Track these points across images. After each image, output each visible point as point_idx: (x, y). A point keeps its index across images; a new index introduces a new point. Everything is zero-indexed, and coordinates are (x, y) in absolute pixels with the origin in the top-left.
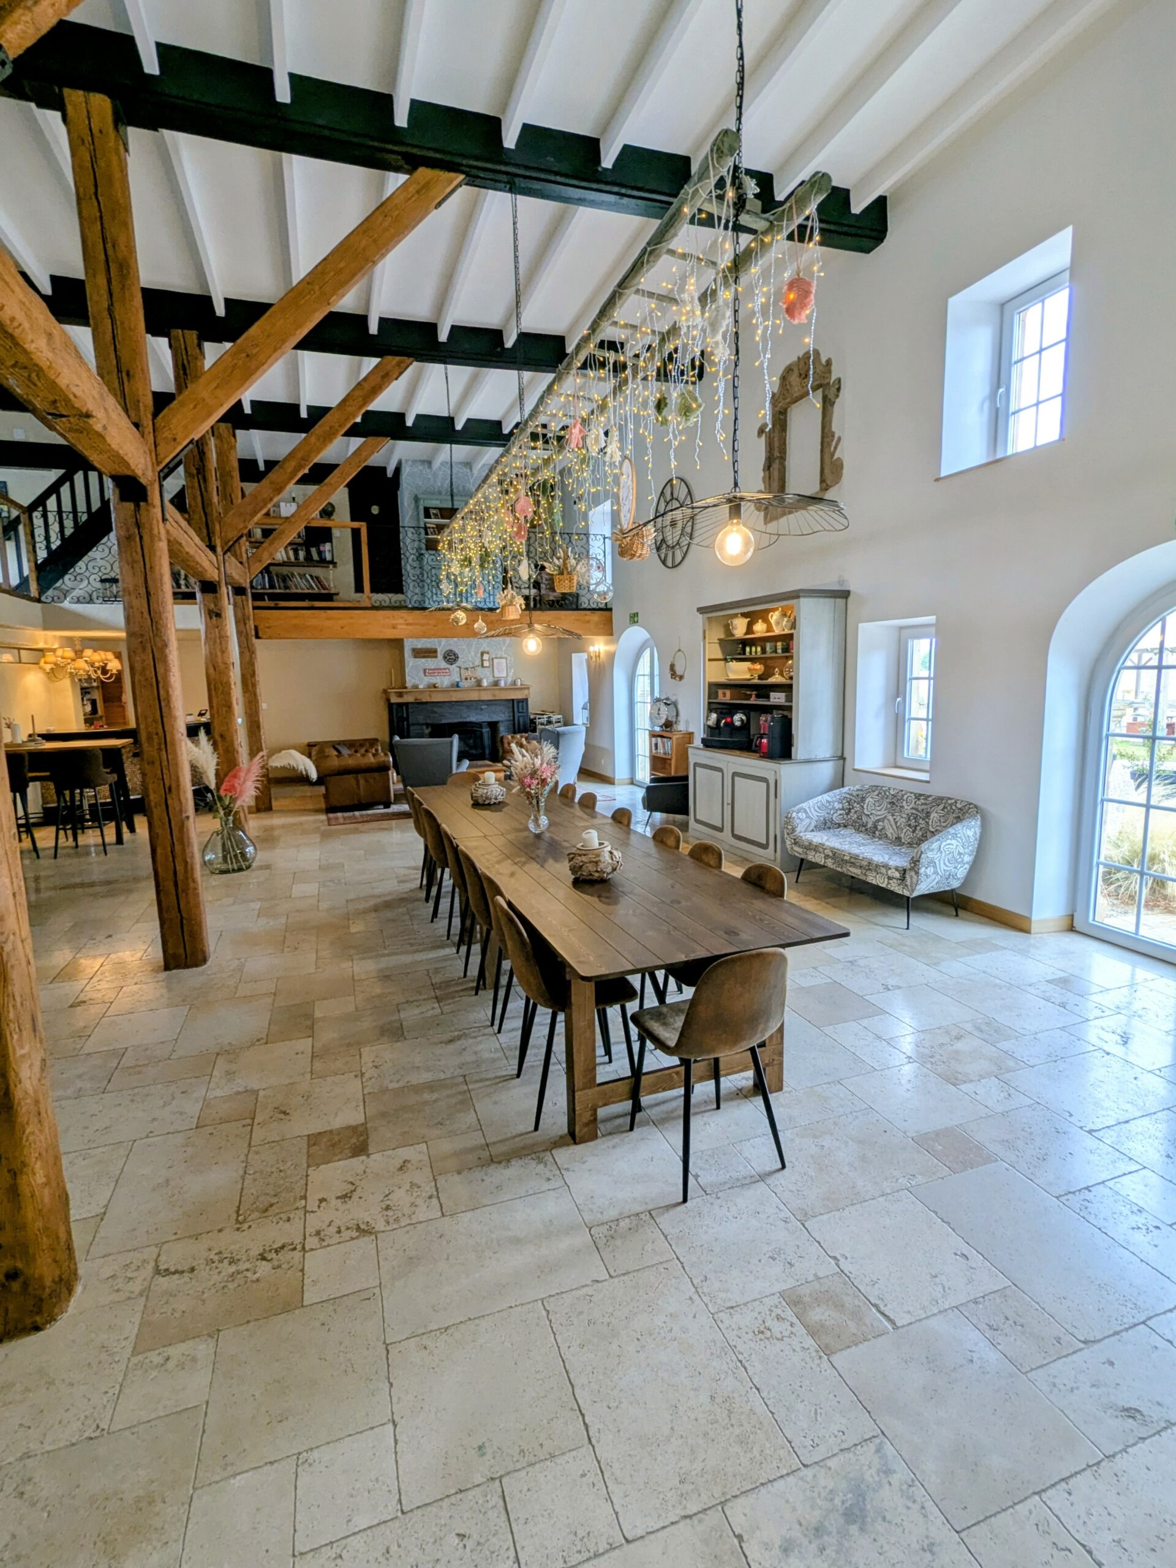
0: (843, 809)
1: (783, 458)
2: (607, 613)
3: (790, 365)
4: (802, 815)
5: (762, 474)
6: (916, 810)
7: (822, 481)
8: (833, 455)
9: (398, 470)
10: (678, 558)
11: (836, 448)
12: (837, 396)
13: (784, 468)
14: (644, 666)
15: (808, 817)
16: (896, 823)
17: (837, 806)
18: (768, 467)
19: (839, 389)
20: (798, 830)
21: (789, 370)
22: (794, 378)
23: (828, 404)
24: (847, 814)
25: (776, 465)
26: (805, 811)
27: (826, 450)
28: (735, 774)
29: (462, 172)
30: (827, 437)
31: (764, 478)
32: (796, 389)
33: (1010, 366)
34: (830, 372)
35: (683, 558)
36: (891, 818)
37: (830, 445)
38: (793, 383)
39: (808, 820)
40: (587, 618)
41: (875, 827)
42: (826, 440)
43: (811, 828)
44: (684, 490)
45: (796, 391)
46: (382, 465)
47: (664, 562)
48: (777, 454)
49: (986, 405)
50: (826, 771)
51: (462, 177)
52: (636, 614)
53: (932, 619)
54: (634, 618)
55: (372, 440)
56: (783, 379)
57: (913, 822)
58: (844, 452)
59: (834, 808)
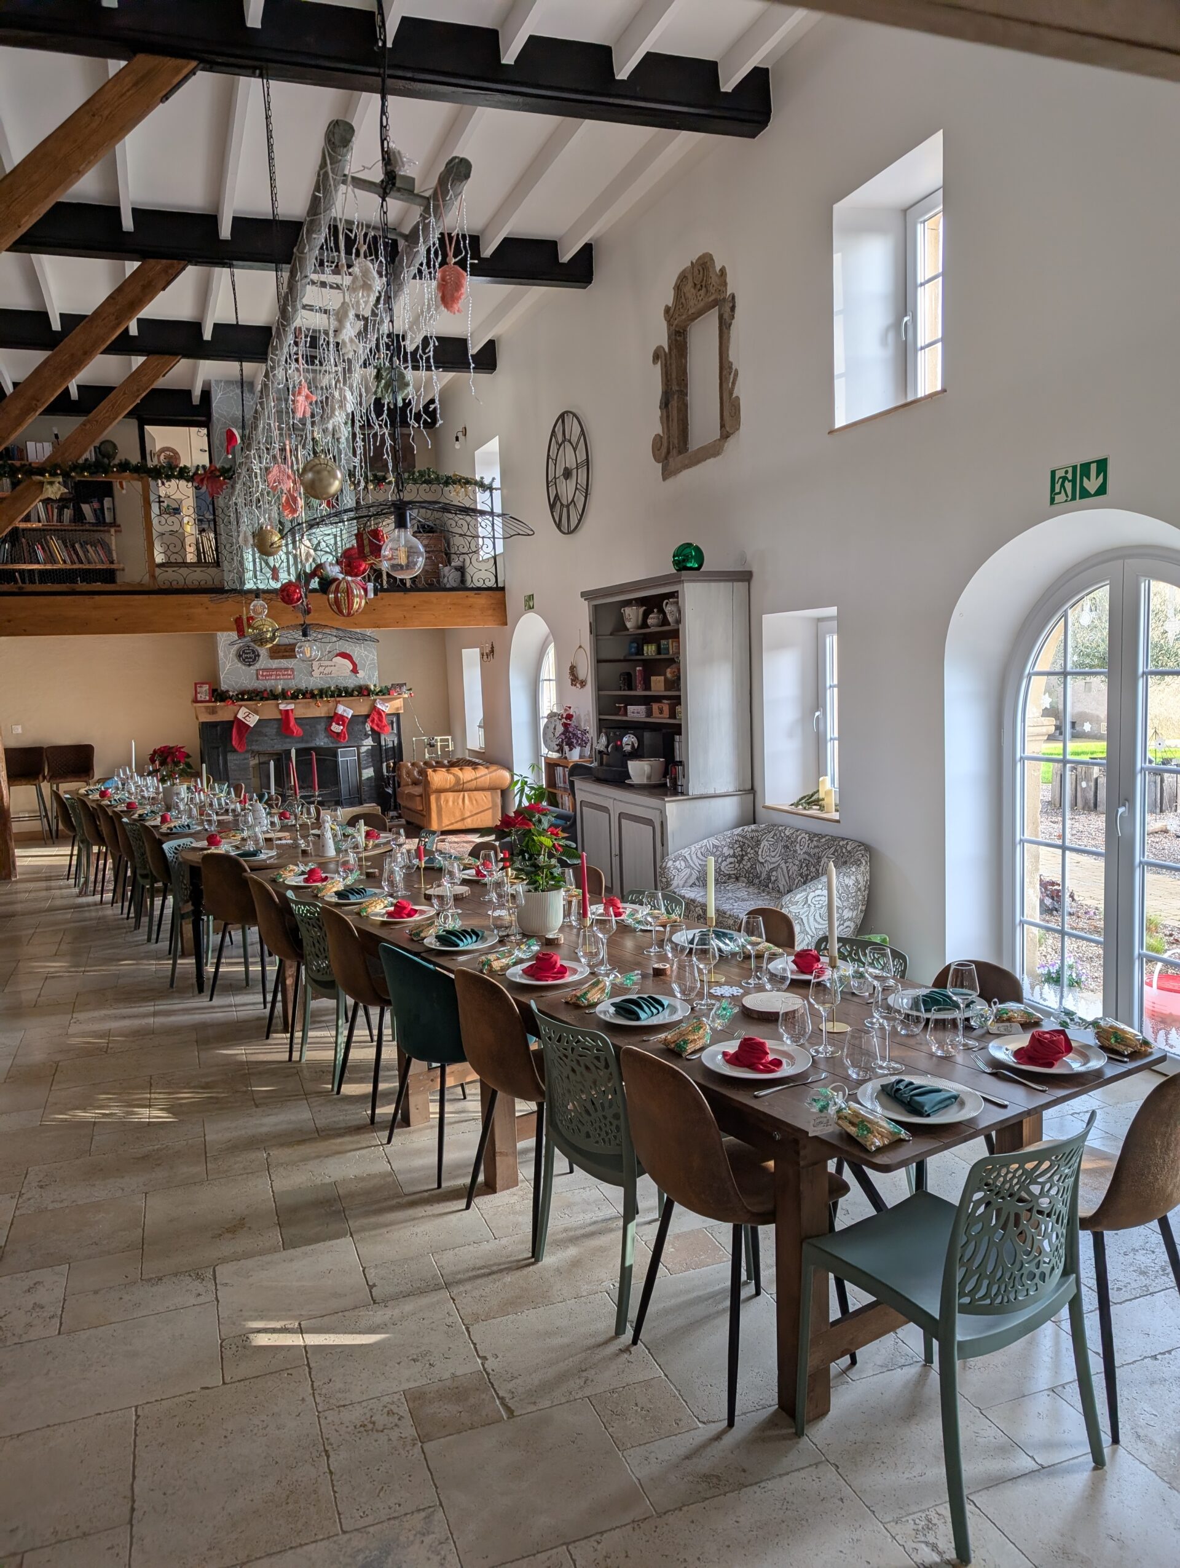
0: (734, 856)
1: (683, 393)
2: (498, 594)
3: (684, 271)
4: (680, 864)
5: (659, 412)
6: (809, 854)
7: (722, 426)
8: (731, 394)
9: (206, 395)
10: (574, 522)
11: (734, 383)
12: (733, 317)
13: (686, 406)
14: (549, 668)
15: (688, 866)
16: (788, 871)
17: (727, 851)
18: (665, 404)
19: (733, 308)
20: (675, 883)
21: (683, 278)
22: (688, 289)
23: (724, 326)
24: (739, 862)
25: (674, 403)
26: (685, 859)
27: (724, 386)
28: (621, 816)
29: (194, 58)
30: (726, 371)
31: (661, 418)
32: (692, 303)
33: (916, 287)
34: (725, 284)
35: (580, 521)
36: (783, 866)
37: (727, 380)
38: (688, 295)
39: (688, 871)
40: (471, 601)
41: (769, 878)
42: (724, 373)
43: (691, 882)
44: (576, 429)
45: (693, 305)
46: (184, 387)
47: (559, 526)
48: (675, 388)
49: (891, 336)
50: (727, 809)
51: (194, 64)
52: (531, 597)
53: (833, 611)
54: (529, 603)
55: (156, 360)
56: (678, 288)
57: (804, 871)
58: (743, 390)
59: (722, 854)
